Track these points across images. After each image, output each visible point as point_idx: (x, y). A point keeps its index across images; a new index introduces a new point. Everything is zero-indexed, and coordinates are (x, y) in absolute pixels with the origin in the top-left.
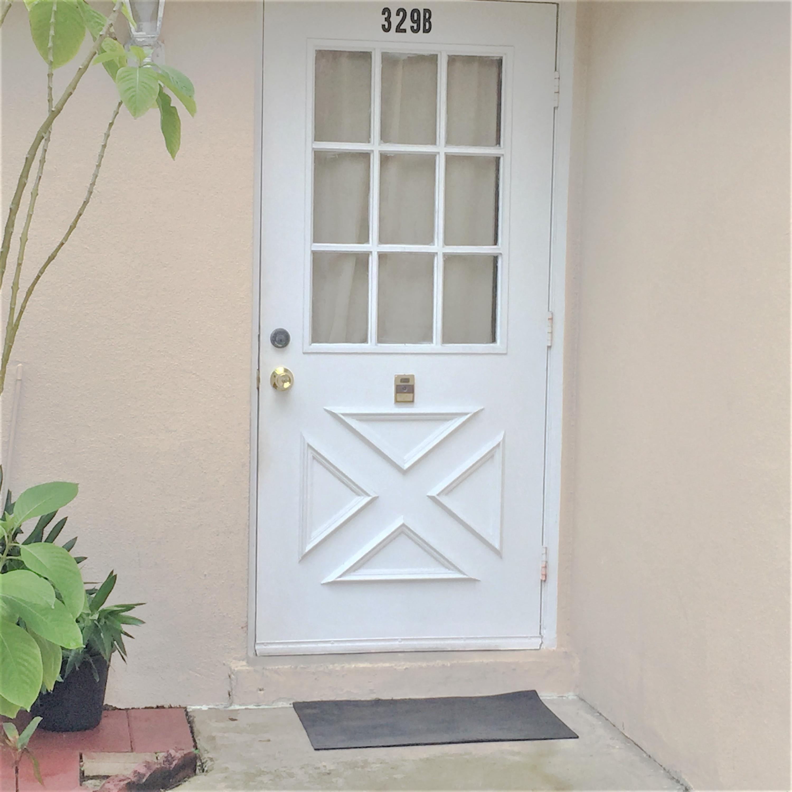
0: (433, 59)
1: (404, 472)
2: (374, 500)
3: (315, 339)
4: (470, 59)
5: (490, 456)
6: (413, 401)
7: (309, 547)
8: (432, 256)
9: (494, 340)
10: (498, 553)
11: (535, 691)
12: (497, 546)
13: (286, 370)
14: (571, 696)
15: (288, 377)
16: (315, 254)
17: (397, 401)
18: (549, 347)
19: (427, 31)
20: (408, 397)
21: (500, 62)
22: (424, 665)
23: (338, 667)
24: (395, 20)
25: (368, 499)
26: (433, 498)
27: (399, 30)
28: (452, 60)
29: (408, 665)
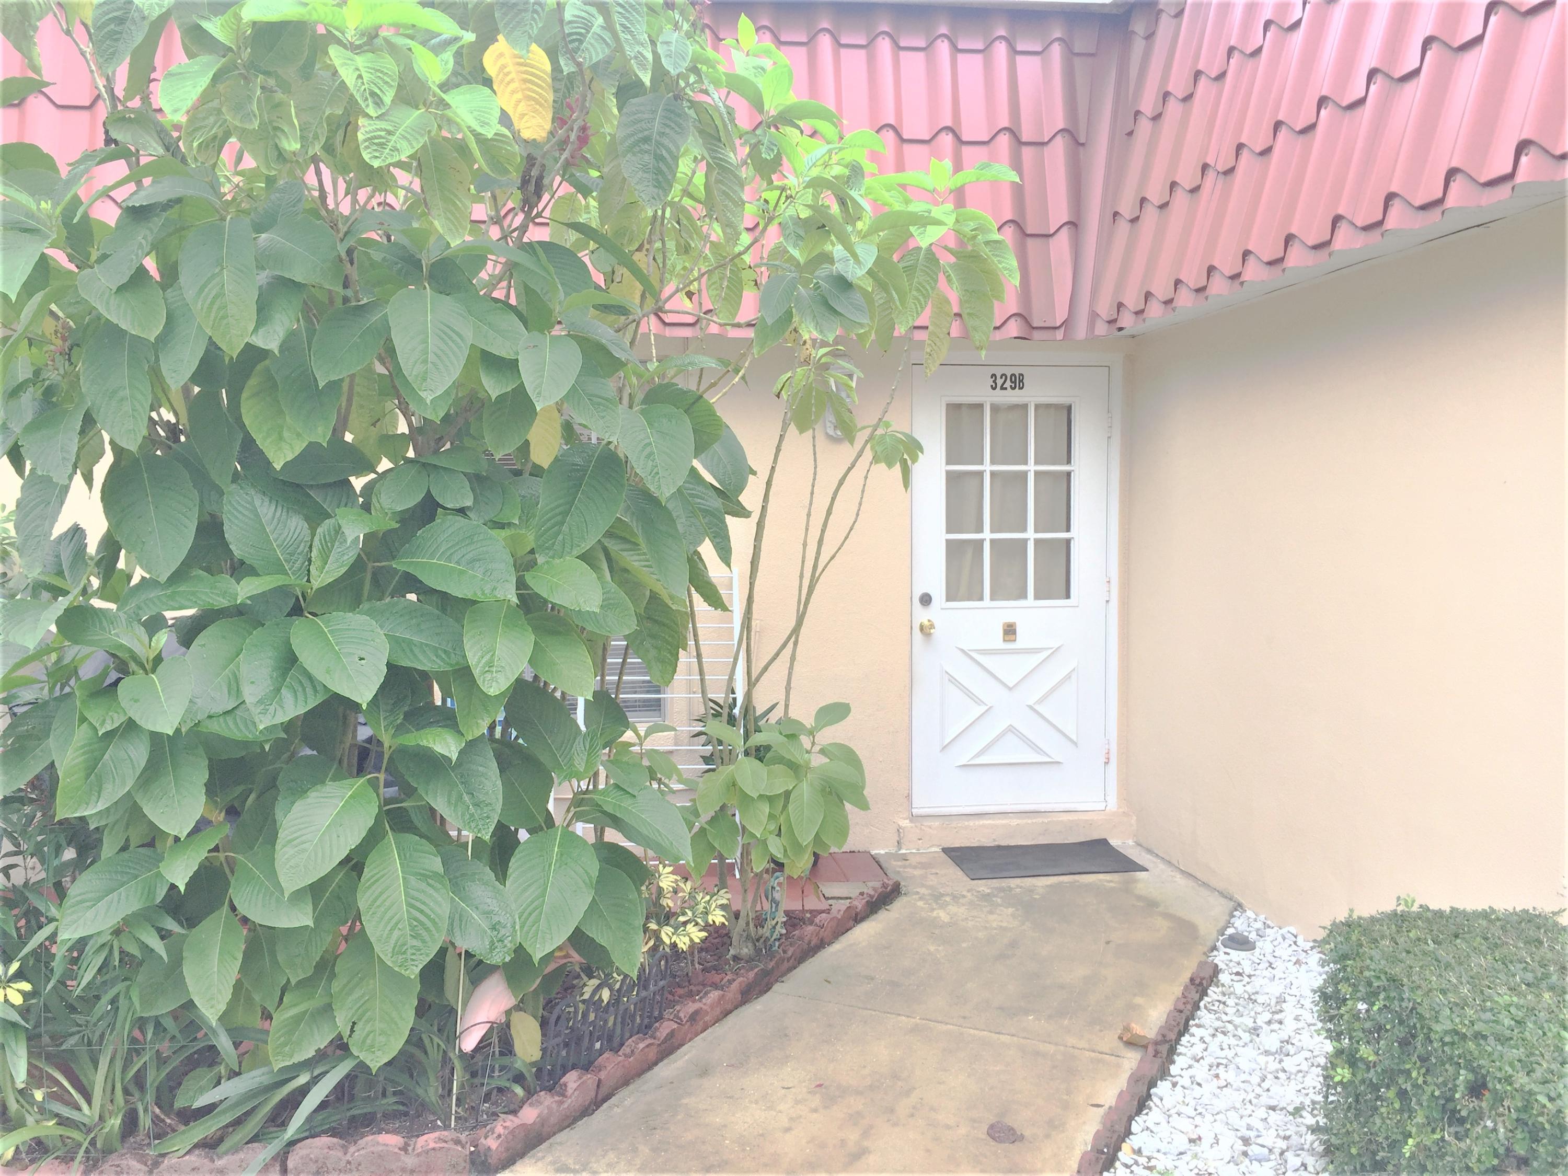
0: (1025, 407)
1: (1010, 689)
2: (991, 707)
3: (949, 599)
4: (1048, 406)
5: (1068, 677)
6: (1015, 640)
7: (946, 743)
8: (1025, 541)
9: (1068, 596)
10: (1075, 744)
11: (1106, 839)
12: (1075, 739)
13: (929, 621)
14: (1131, 842)
15: (932, 626)
16: (947, 540)
17: (1004, 640)
18: (1107, 601)
19: (1021, 388)
20: (1012, 637)
21: (1069, 409)
22: (1030, 821)
23: (971, 823)
24: (1000, 382)
25: (986, 708)
26: (1031, 707)
27: (1002, 388)
28: (1037, 407)
29: (1019, 821)
